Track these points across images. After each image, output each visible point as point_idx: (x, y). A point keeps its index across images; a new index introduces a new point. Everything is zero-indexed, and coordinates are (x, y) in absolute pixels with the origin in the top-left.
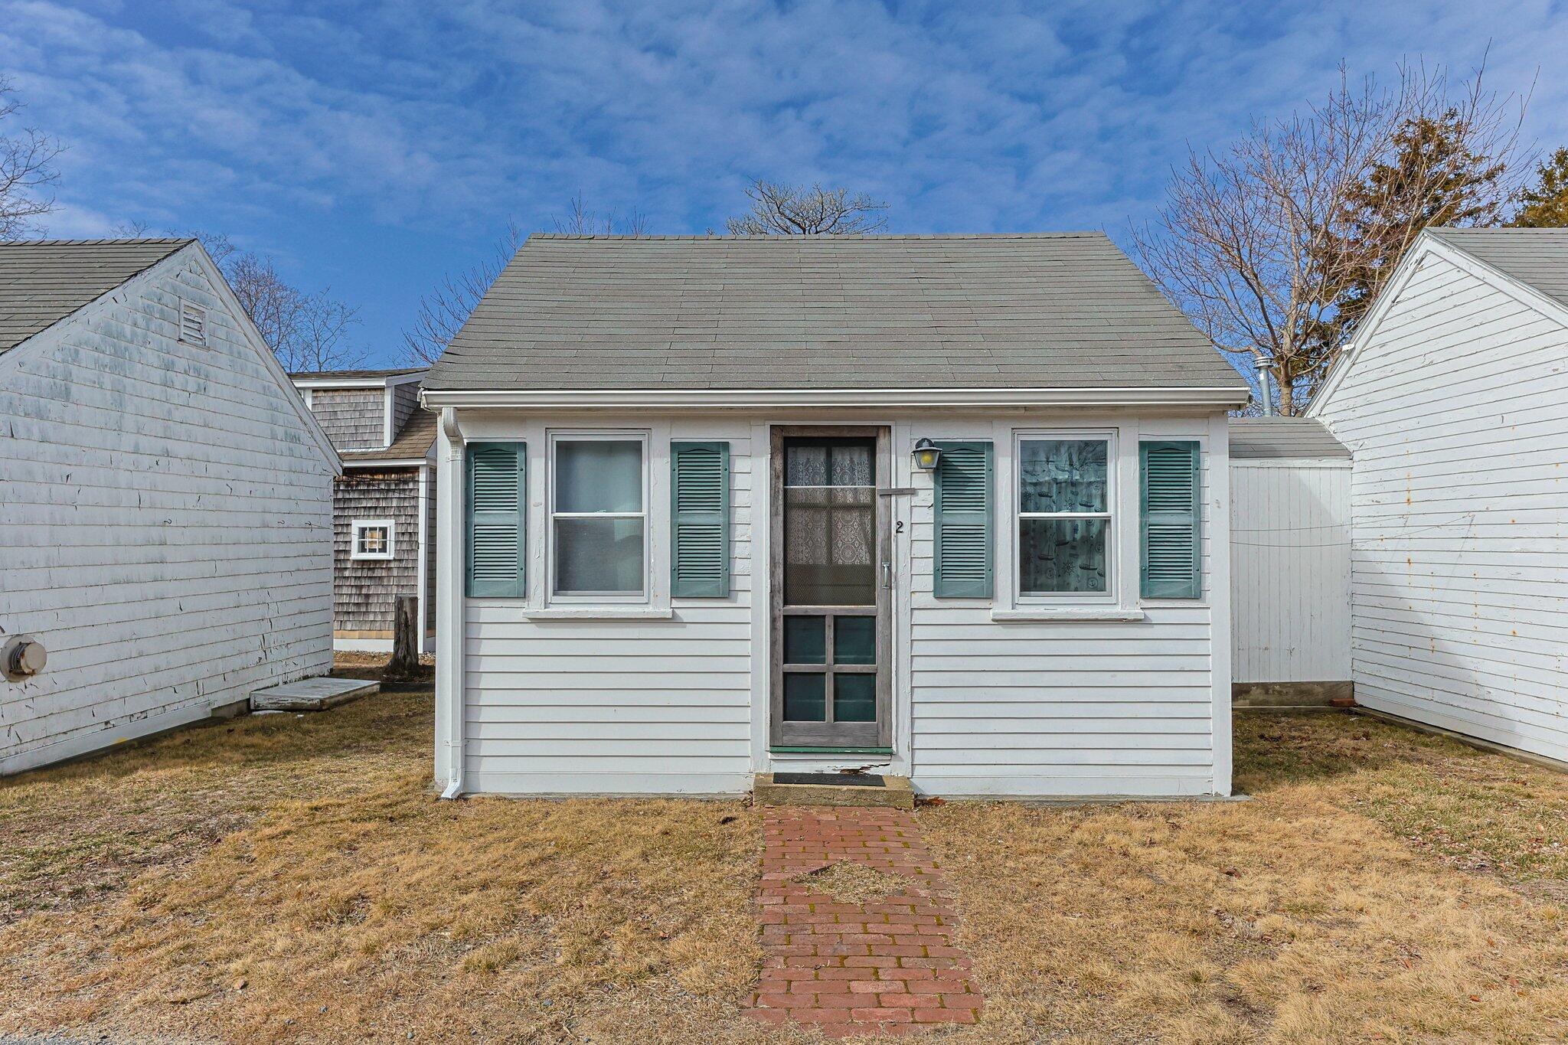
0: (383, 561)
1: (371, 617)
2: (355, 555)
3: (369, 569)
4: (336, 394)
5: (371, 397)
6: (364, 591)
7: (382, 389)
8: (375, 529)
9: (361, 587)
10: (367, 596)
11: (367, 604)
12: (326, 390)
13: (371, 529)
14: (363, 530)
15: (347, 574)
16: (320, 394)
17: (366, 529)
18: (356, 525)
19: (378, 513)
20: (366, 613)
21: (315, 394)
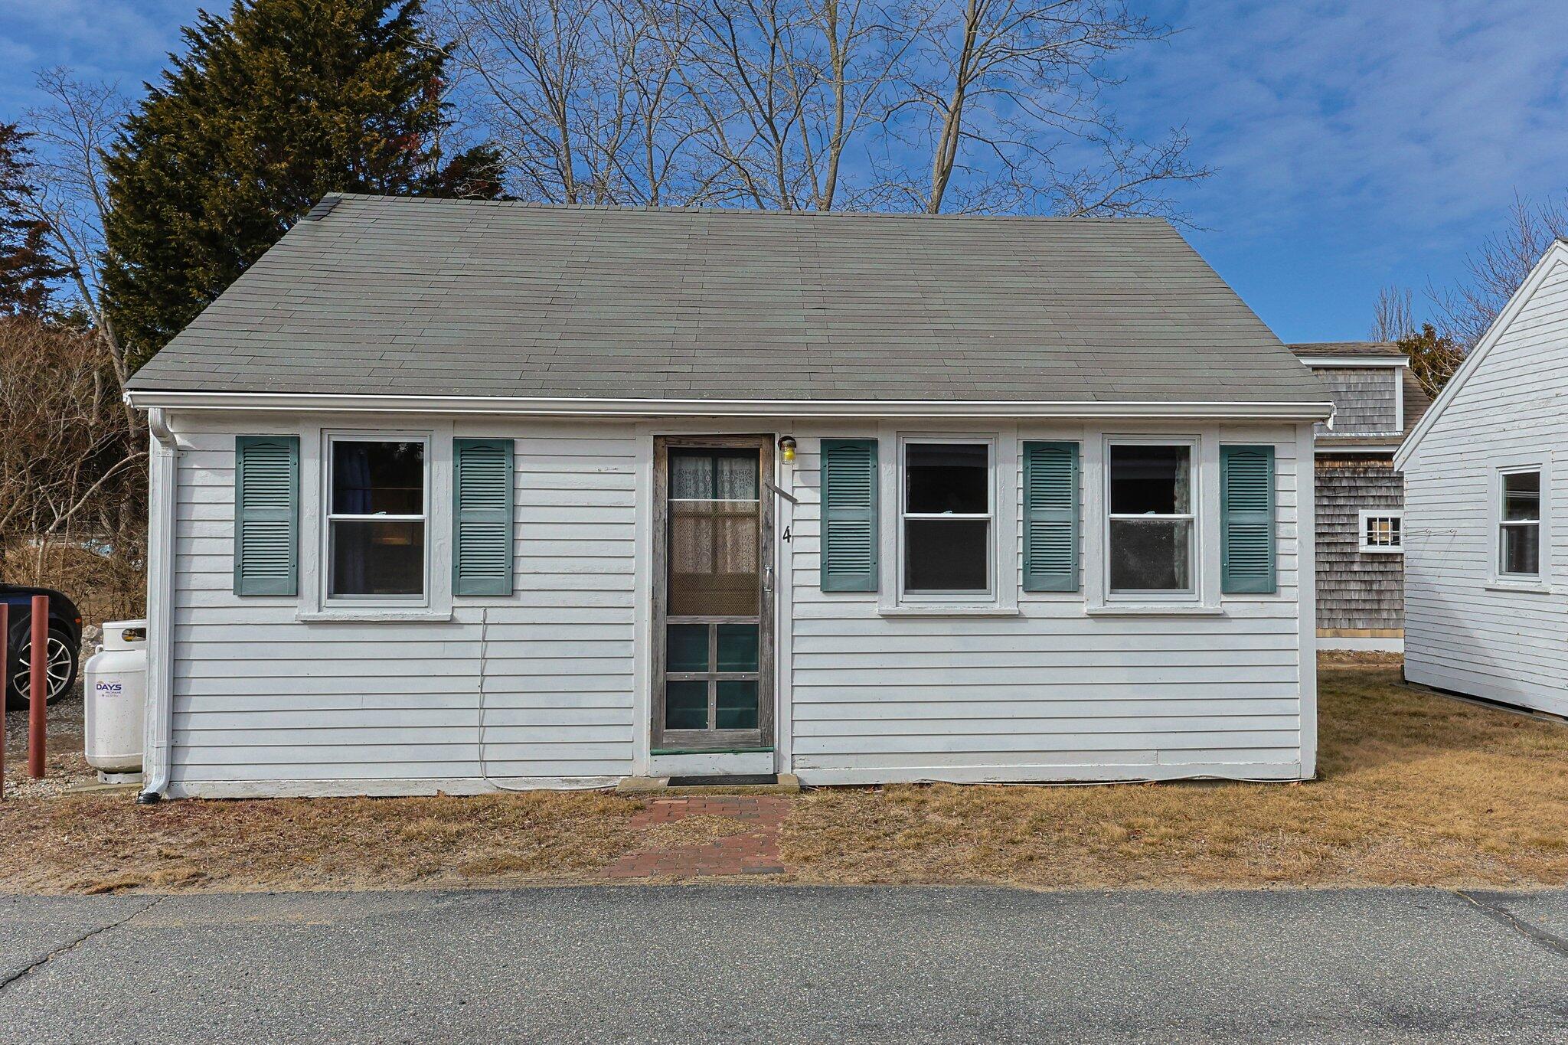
0: (1397, 554)
1: (1385, 615)
2: (1364, 547)
3: (1380, 563)
4: (1340, 373)
5: (1378, 378)
6: (1375, 587)
7: (1392, 369)
8: (1387, 520)
9: (1371, 582)
10: (1379, 592)
11: (1379, 601)
12: (1327, 368)
13: (1381, 520)
14: (1371, 521)
15: (1356, 568)
16: (1321, 372)
17: (1375, 520)
18: (1364, 515)
19: (1389, 503)
20: (1379, 610)
21: (1315, 373)
